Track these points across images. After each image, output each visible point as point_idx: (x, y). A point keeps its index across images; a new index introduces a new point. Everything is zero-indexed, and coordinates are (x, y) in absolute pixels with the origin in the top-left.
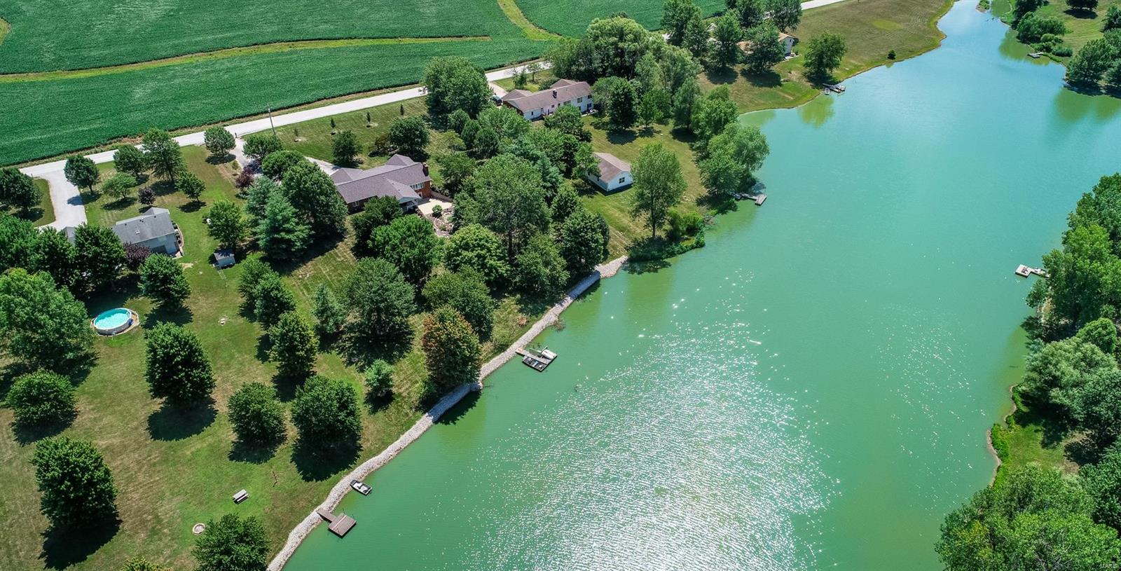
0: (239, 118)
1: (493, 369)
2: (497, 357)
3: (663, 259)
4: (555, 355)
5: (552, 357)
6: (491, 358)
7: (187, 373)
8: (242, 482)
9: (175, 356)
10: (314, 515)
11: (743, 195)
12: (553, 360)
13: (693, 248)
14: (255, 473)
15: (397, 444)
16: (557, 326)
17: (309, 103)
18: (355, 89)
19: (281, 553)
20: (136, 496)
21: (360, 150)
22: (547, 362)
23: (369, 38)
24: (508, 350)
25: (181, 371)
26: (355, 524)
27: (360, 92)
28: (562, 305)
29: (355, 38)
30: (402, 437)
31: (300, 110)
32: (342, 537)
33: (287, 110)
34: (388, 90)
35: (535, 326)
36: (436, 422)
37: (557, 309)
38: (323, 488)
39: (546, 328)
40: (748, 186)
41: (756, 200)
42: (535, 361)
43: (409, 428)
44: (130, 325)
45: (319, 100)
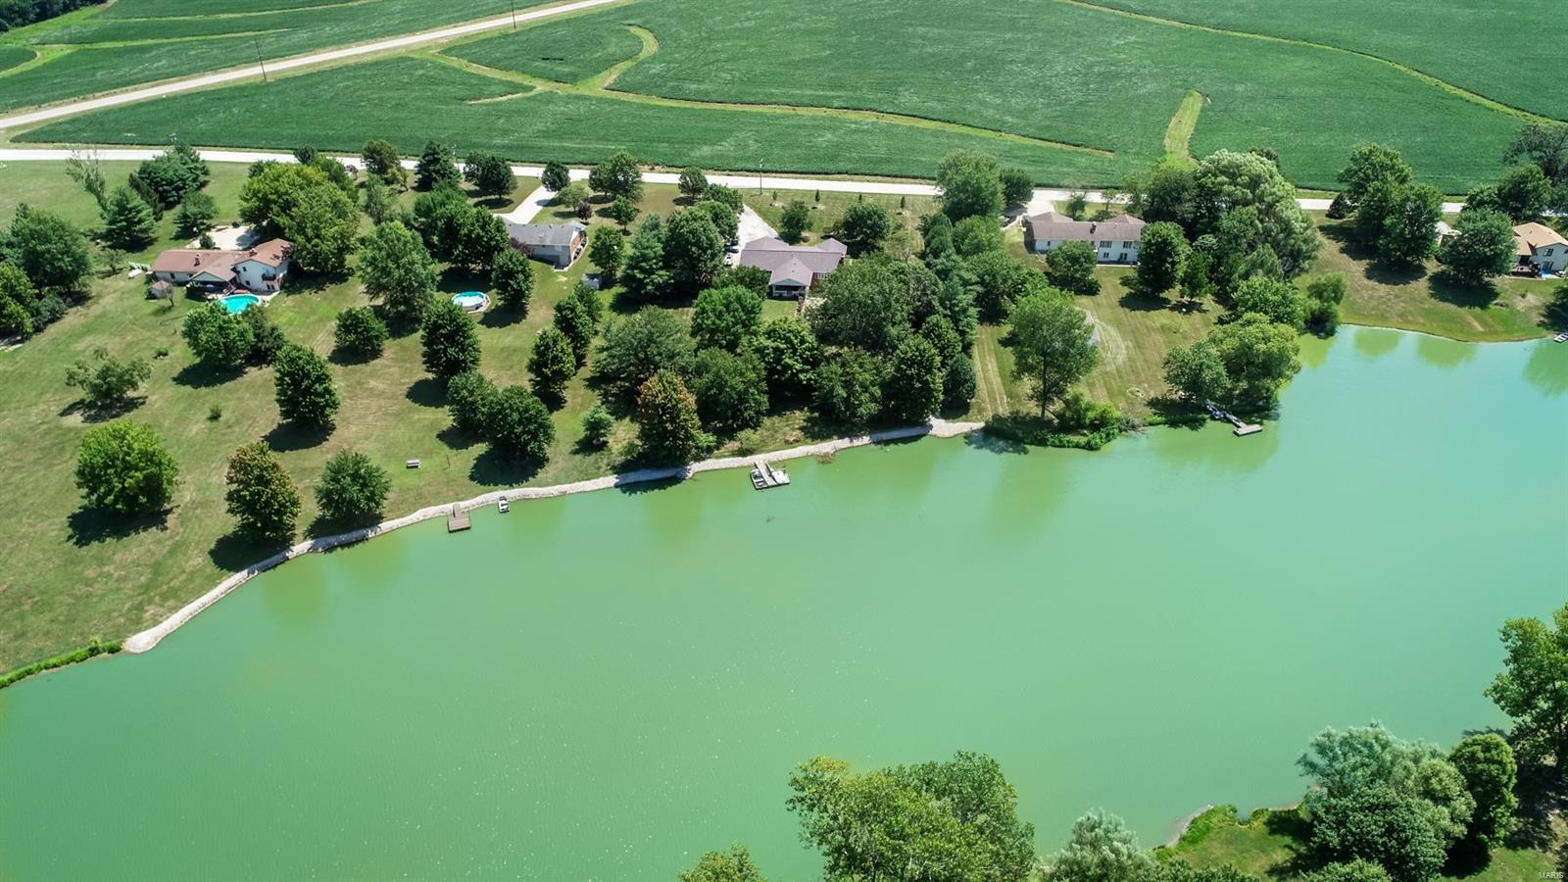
0: (748, 171)
1: (717, 467)
2: (731, 459)
3: (1025, 443)
4: (787, 481)
5: (780, 481)
6: (725, 457)
7: (446, 348)
8: (427, 454)
9: (443, 327)
10: (449, 506)
11: (1228, 415)
12: (779, 485)
13: (1077, 446)
14: (443, 453)
15: (566, 487)
16: (825, 460)
17: (826, 174)
18: (885, 172)
19: (401, 520)
20: (354, 429)
21: (809, 226)
22: (770, 482)
23: (969, 126)
24: (748, 458)
25: (442, 343)
26: (468, 528)
27: (889, 176)
28: (851, 441)
29: (954, 122)
30: (576, 484)
31: (812, 179)
32: (450, 532)
33: (798, 175)
34: (922, 181)
35: (801, 448)
36: (616, 486)
37: (845, 443)
38: (475, 489)
39: (812, 455)
40: (1255, 407)
41: (1239, 427)
42: (761, 477)
43: (589, 479)
44: (477, 308)
45: (839, 173)
